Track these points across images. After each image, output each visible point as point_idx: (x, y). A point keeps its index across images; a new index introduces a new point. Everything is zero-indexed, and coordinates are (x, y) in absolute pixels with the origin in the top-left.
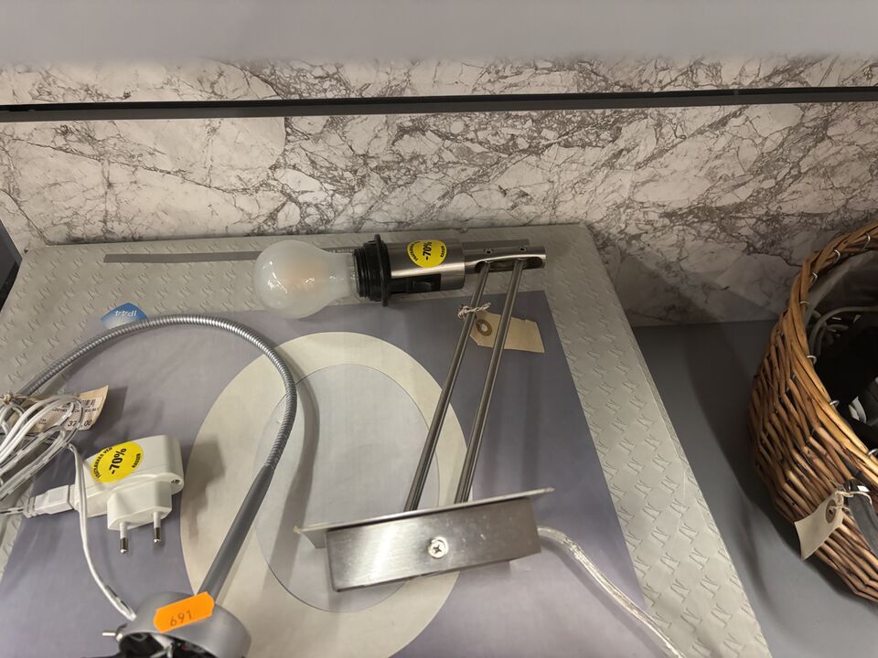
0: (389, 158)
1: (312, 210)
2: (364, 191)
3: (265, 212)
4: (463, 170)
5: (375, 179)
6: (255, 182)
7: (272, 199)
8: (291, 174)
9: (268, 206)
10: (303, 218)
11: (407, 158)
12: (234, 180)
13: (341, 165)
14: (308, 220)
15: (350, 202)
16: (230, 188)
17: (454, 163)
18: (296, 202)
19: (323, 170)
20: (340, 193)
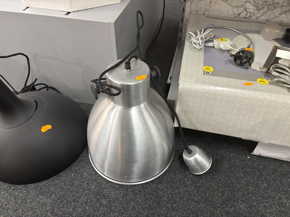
0: (271, 3)
1: (249, 14)
2: (262, 10)
3: (239, 13)
4: (287, 8)
5: (266, 8)
6: (240, 5)
7: (242, 10)
8: (249, 4)
9: (240, 11)
10: (246, 15)
11: (275, 3)
12: (236, 4)
13: (260, 3)
14: (247, 16)
15: (258, 13)
16: (234, 6)
17: (285, 6)
18: (246, 11)
19: (256, 4)
20: (257, 10)
